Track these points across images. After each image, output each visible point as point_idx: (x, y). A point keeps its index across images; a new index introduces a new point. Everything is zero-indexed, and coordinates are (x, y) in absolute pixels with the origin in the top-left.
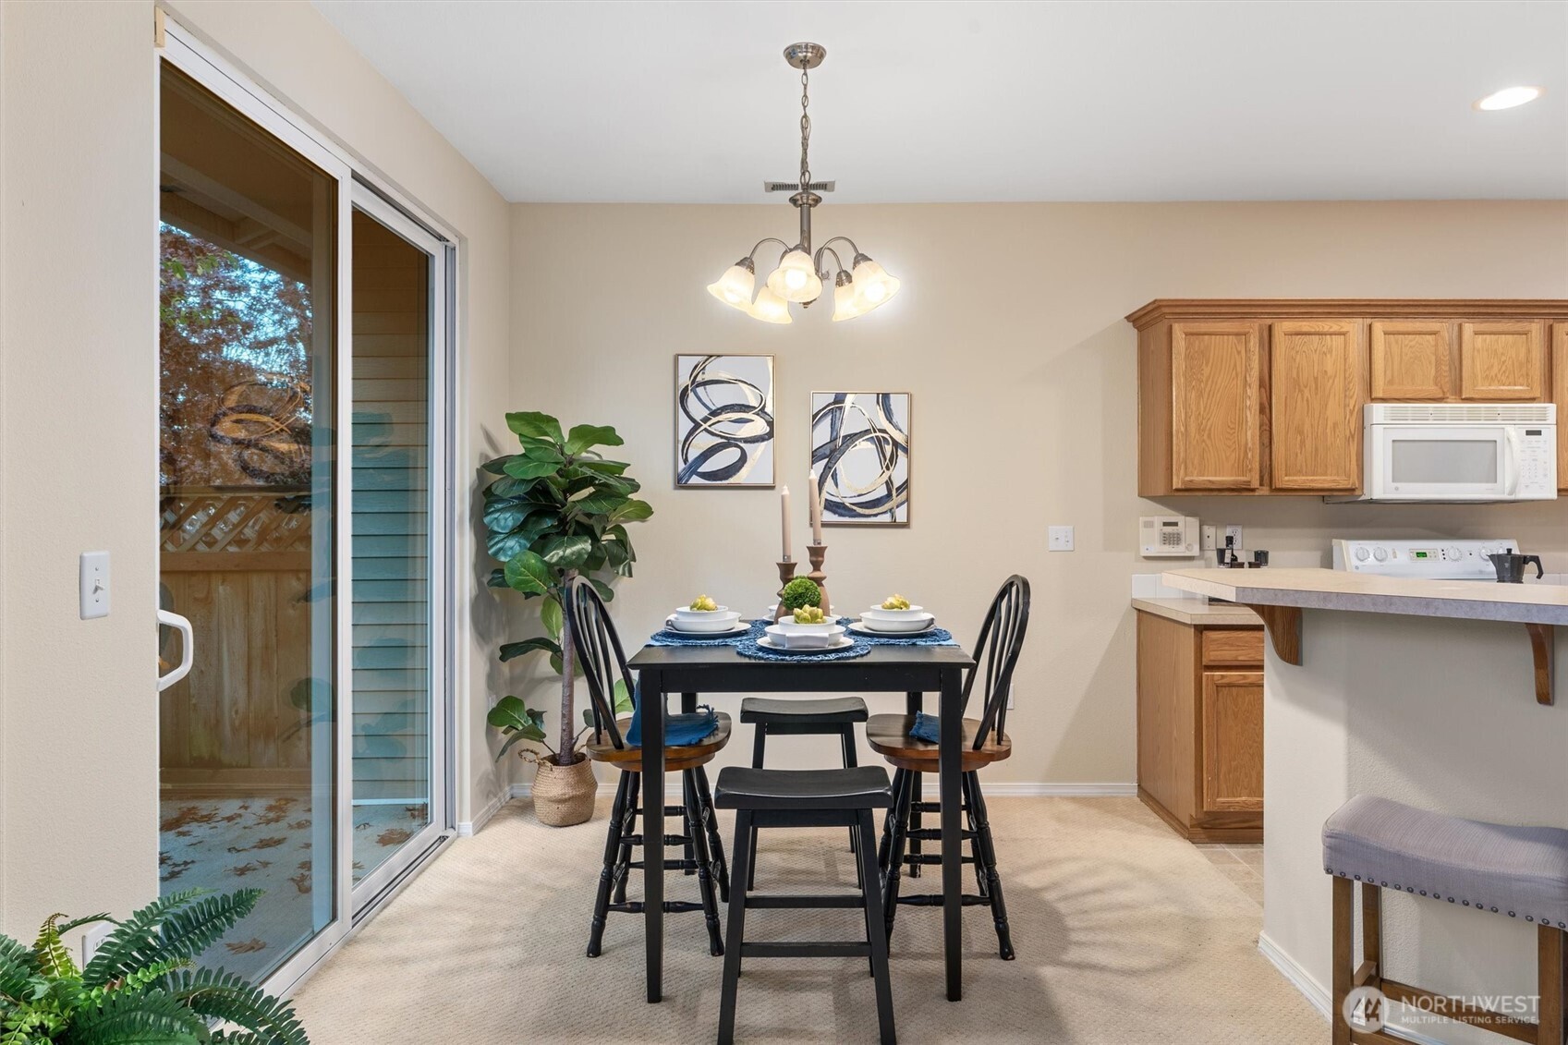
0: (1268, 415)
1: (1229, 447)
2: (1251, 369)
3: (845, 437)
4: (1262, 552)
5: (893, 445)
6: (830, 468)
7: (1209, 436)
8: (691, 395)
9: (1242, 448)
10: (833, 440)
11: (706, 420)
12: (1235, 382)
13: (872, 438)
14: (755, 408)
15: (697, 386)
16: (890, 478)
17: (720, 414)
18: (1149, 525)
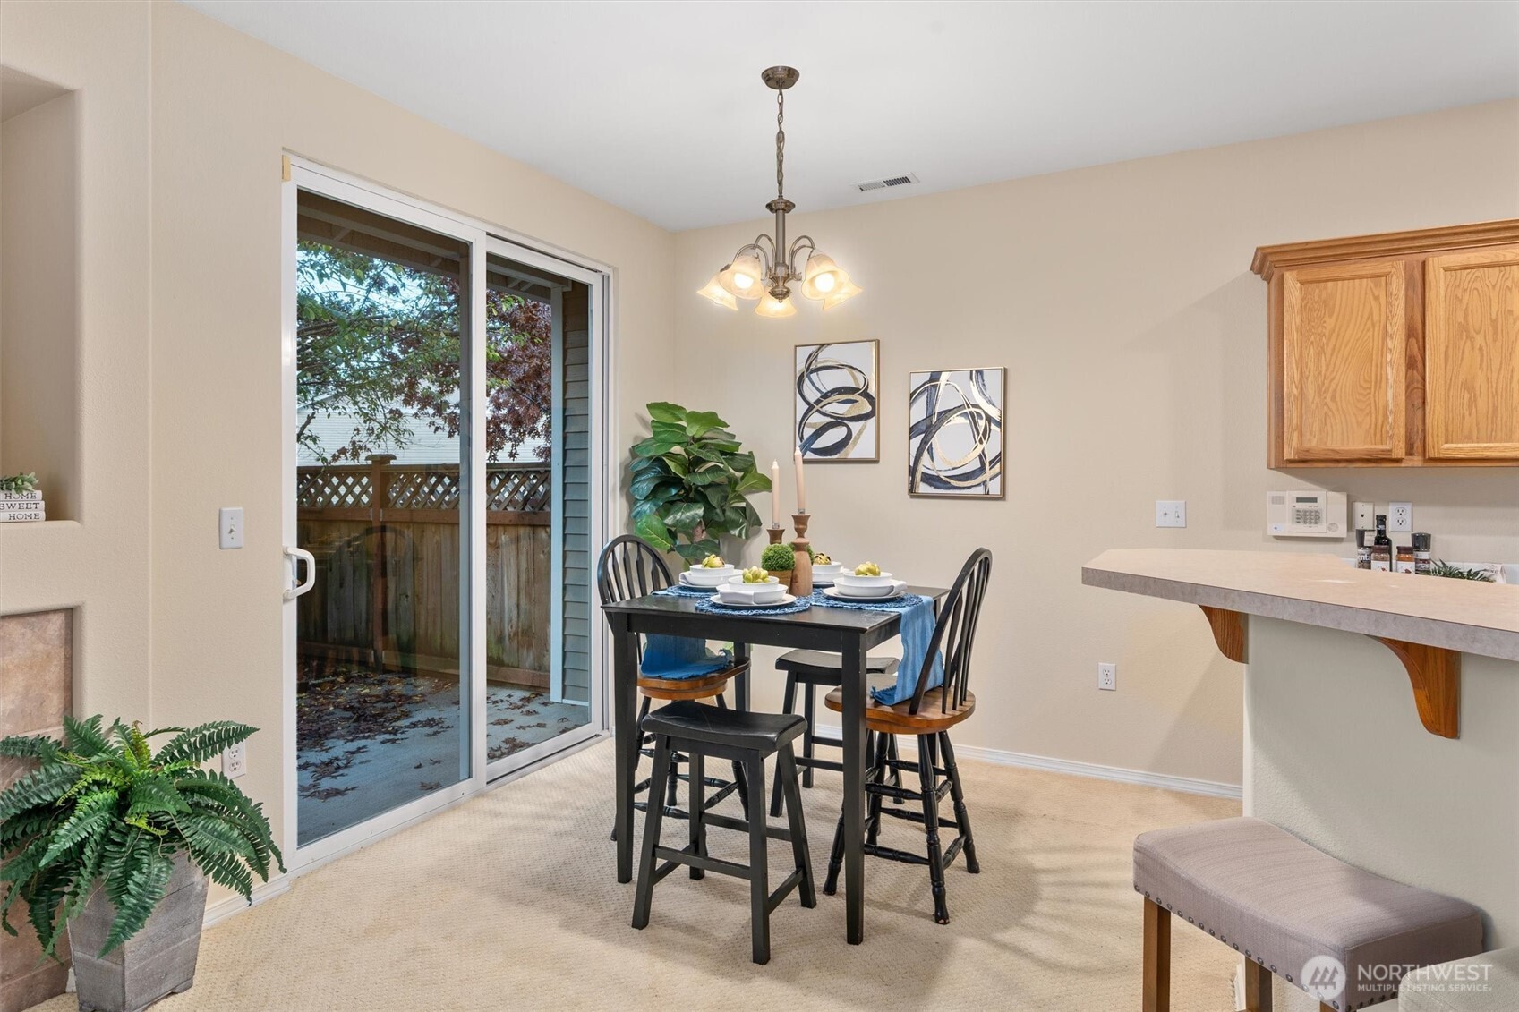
0: (1421, 370)
1: (1361, 410)
2: (1393, 317)
3: (940, 413)
4: (1421, 535)
5: (986, 419)
6: (926, 443)
7: (1333, 398)
8: (807, 380)
9: (1381, 412)
10: (929, 416)
11: (818, 402)
12: (1370, 333)
13: (966, 413)
14: (859, 390)
15: (811, 373)
16: (983, 451)
17: (830, 396)
18: (1279, 500)
